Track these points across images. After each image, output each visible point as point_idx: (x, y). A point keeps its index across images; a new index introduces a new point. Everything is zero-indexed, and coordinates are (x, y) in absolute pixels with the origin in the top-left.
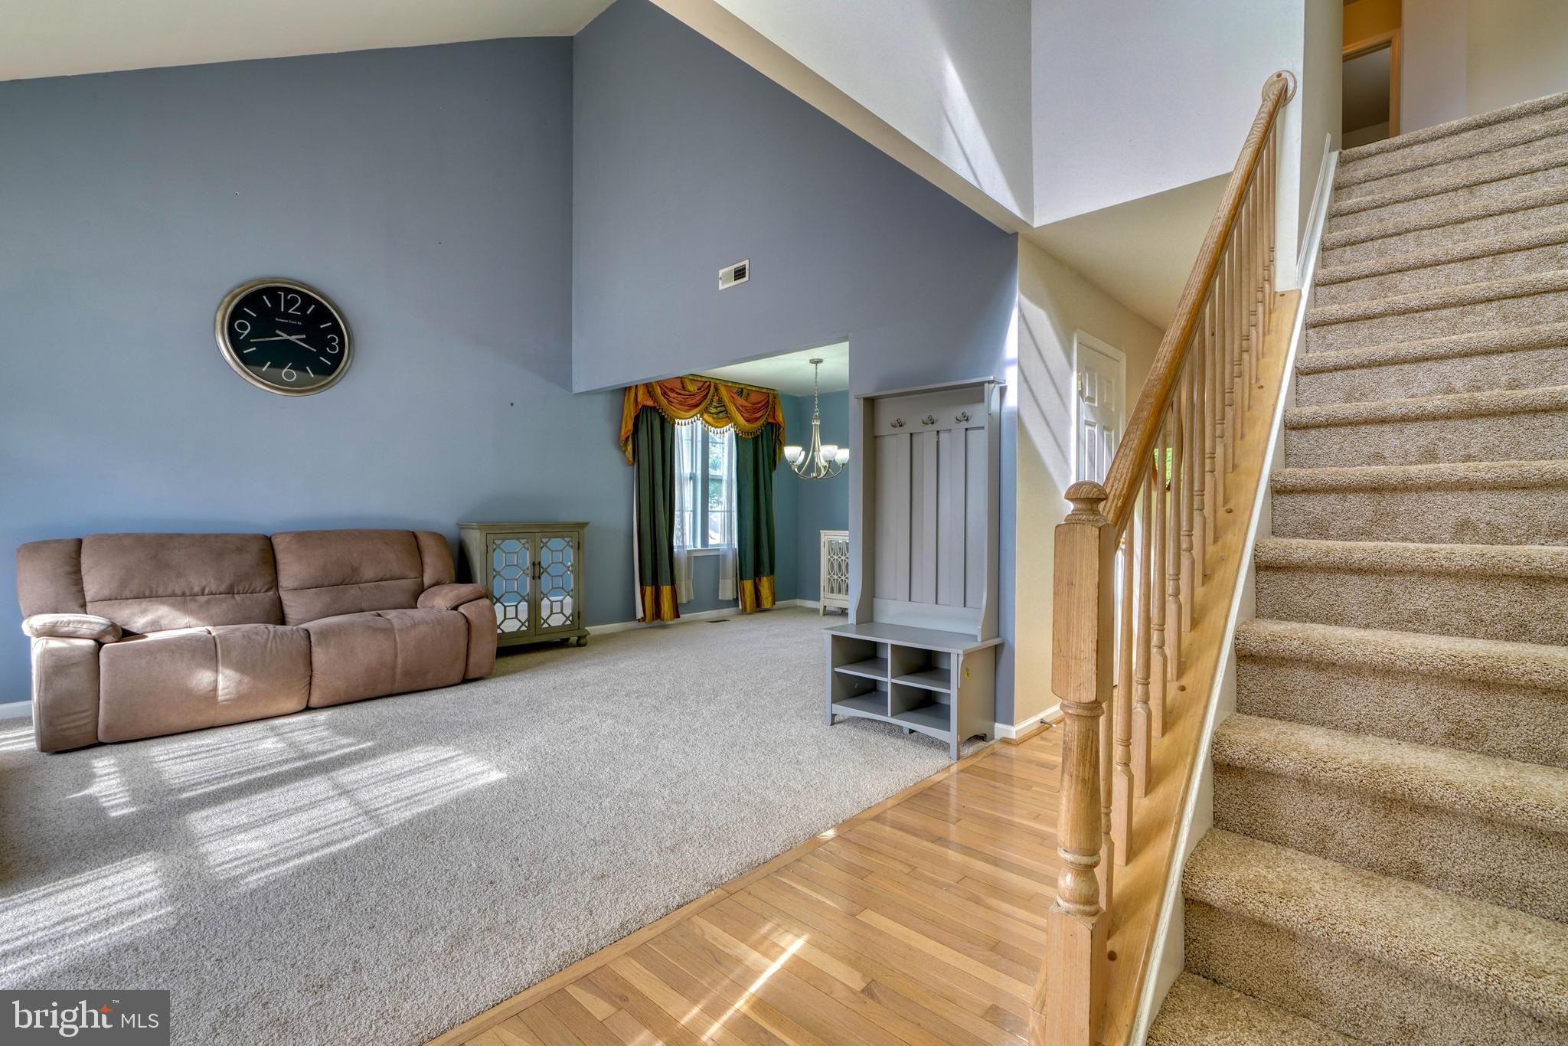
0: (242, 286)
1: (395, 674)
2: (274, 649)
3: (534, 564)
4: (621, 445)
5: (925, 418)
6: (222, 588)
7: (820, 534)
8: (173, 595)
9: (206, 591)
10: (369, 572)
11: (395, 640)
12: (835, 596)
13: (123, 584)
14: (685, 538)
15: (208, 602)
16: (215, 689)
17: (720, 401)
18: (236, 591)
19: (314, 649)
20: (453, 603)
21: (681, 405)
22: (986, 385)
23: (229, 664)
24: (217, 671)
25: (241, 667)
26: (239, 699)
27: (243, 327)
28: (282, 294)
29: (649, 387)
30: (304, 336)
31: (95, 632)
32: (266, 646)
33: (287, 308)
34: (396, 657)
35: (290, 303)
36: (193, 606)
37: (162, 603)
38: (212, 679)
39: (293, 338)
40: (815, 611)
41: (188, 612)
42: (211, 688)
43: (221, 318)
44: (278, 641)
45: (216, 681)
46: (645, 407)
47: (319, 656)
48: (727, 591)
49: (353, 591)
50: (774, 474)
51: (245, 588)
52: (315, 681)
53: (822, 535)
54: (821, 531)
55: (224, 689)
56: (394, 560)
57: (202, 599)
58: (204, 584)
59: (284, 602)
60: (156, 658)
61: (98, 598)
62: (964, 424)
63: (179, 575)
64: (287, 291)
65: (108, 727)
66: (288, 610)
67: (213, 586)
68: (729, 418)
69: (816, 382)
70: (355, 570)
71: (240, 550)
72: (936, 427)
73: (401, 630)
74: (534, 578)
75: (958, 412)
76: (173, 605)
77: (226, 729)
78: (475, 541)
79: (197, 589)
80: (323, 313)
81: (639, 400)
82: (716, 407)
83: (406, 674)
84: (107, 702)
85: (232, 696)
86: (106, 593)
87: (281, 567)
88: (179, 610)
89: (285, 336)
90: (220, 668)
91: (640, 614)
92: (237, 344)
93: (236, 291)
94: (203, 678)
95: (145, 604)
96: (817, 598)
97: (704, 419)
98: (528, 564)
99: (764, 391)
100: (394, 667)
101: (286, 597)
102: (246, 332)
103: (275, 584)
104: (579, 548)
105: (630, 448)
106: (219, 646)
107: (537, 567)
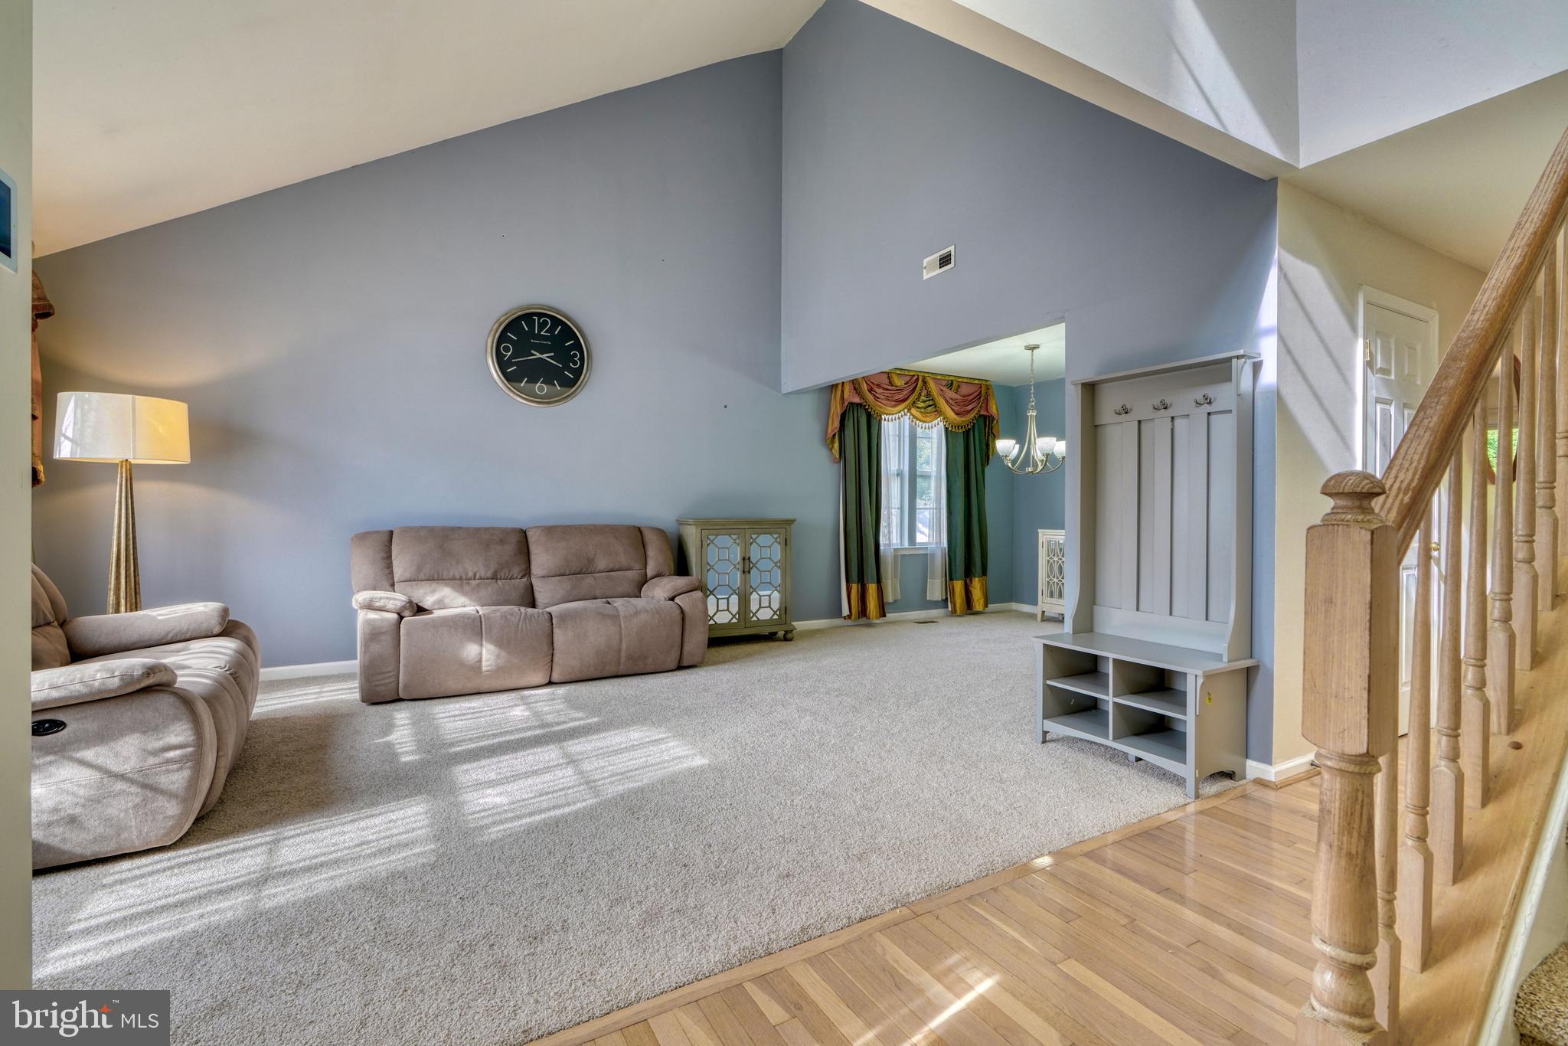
0: (506, 314)
1: (620, 656)
2: (524, 629)
3: (744, 559)
4: (828, 442)
5: (1157, 402)
6: (489, 574)
7: (1038, 533)
8: (454, 579)
9: (477, 577)
10: (602, 563)
11: (620, 626)
12: (1054, 600)
13: (419, 569)
14: (892, 537)
15: (478, 585)
16: (480, 661)
17: (929, 395)
18: (499, 577)
19: (556, 631)
20: (670, 595)
21: (888, 400)
22: (1234, 361)
23: (491, 640)
24: (481, 645)
25: (500, 643)
26: (498, 671)
27: (507, 349)
28: (536, 318)
29: (855, 384)
30: (553, 354)
31: (397, 608)
32: (518, 625)
33: (540, 330)
34: (621, 640)
35: (542, 326)
36: (467, 588)
37: (446, 585)
38: (478, 652)
39: (544, 356)
40: (1033, 616)
41: (464, 593)
42: (477, 660)
43: (490, 342)
44: (527, 621)
45: (481, 654)
46: (852, 404)
47: (559, 637)
48: (935, 591)
49: (589, 580)
50: (987, 469)
51: (505, 574)
52: (556, 659)
53: (1040, 535)
54: (1039, 531)
55: (486, 661)
56: (622, 554)
57: (474, 583)
58: (475, 570)
59: (535, 588)
60: (438, 631)
61: (402, 579)
62: (1207, 408)
63: (458, 562)
64: (540, 315)
65: (406, 686)
66: (537, 595)
67: (482, 572)
68: (938, 412)
69: (1032, 370)
70: (591, 561)
71: (502, 542)
72: (1170, 412)
73: (625, 617)
74: (744, 572)
75: (1198, 394)
76: (453, 587)
77: (488, 695)
78: (692, 537)
79: (470, 574)
80: (568, 333)
81: (845, 397)
82: (924, 402)
83: (630, 657)
84: (405, 666)
85: (493, 668)
86: (407, 575)
87: (533, 557)
88: (458, 591)
89: (539, 355)
90: (484, 643)
91: (845, 612)
92: (502, 364)
93: (503, 319)
94: (471, 650)
95: (434, 585)
96: (1035, 603)
97: (911, 414)
98: (739, 559)
99: (976, 382)
100: (619, 651)
101: (536, 583)
102: (509, 354)
103: (527, 572)
104: (786, 544)
105: (836, 445)
106: (483, 623)
107: (747, 562)
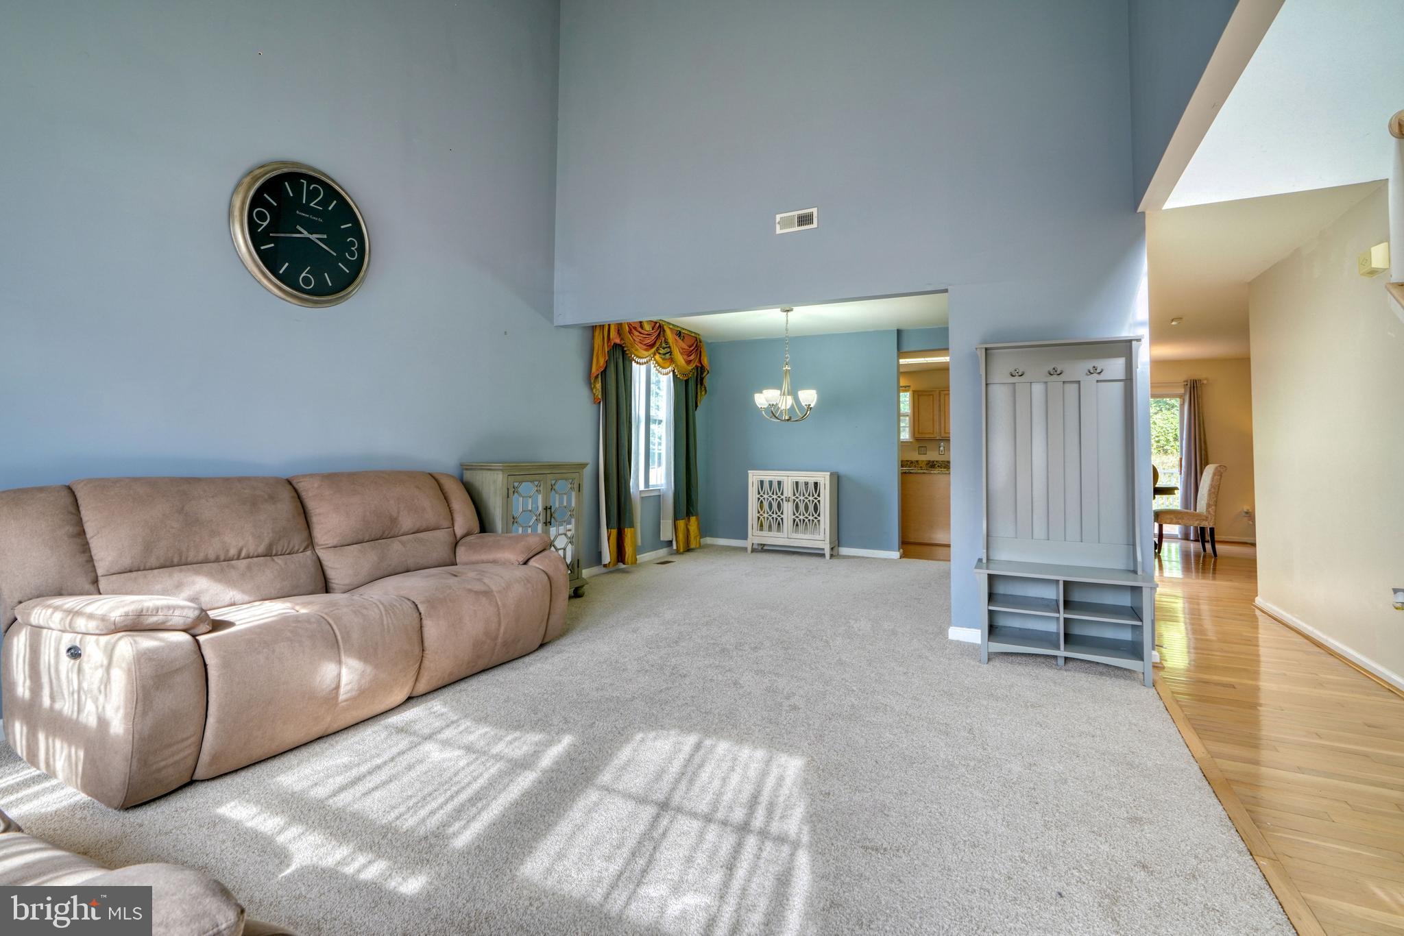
0: (262, 167)
1: (496, 645)
2: (390, 625)
3: (546, 509)
4: (590, 381)
5: (1050, 368)
6: (261, 549)
7: (748, 474)
8: (206, 561)
9: (243, 554)
10: (407, 522)
11: (497, 603)
12: (765, 533)
13: (148, 548)
14: (637, 484)
15: (249, 568)
16: (338, 687)
17: (666, 342)
18: (274, 552)
19: (425, 622)
20: (522, 559)
21: (641, 343)
22: (1134, 343)
23: (349, 652)
24: (340, 662)
25: (365, 654)
26: (363, 693)
27: (262, 217)
28: (305, 182)
29: (620, 327)
30: (325, 237)
32: (382, 624)
33: (309, 200)
34: (500, 625)
35: (313, 195)
36: (234, 574)
37: (198, 573)
38: (335, 673)
39: (314, 237)
40: (745, 549)
41: (230, 583)
42: (333, 686)
43: (241, 203)
44: (392, 614)
45: (339, 675)
46: (616, 345)
47: (432, 630)
48: (667, 533)
49: (396, 546)
50: (696, 412)
51: (283, 547)
52: (426, 663)
53: (750, 475)
54: (749, 471)
55: (347, 685)
56: (430, 509)
57: (242, 564)
58: (241, 544)
59: (325, 563)
61: (116, 569)
62: (1096, 377)
63: (213, 533)
64: (312, 179)
65: (215, 758)
66: (331, 574)
67: (251, 546)
68: (672, 360)
69: (787, 330)
70: (394, 521)
71: (272, 498)
72: (1062, 378)
73: (499, 592)
74: (546, 523)
76: (210, 575)
77: (352, 732)
78: (492, 486)
79: (233, 552)
80: (345, 211)
81: (611, 337)
82: (664, 348)
85: (354, 693)
86: (127, 562)
87: (315, 520)
88: (220, 581)
89: (306, 234)
90: (343, 658)
91: (607, 558)
92: (257, 238)
93: (257, 172)
94: (327, 672)
95: (177, 575)
96: (745, 537)
97: (655, 360)
98: (540, 509)
99: (693, 335)
100: (496, 638)
101: (329, 559)
102: (265, 224)
103: (310, 543)
104: (579, 491)
105: (599, 385)
107: (549, 511)
